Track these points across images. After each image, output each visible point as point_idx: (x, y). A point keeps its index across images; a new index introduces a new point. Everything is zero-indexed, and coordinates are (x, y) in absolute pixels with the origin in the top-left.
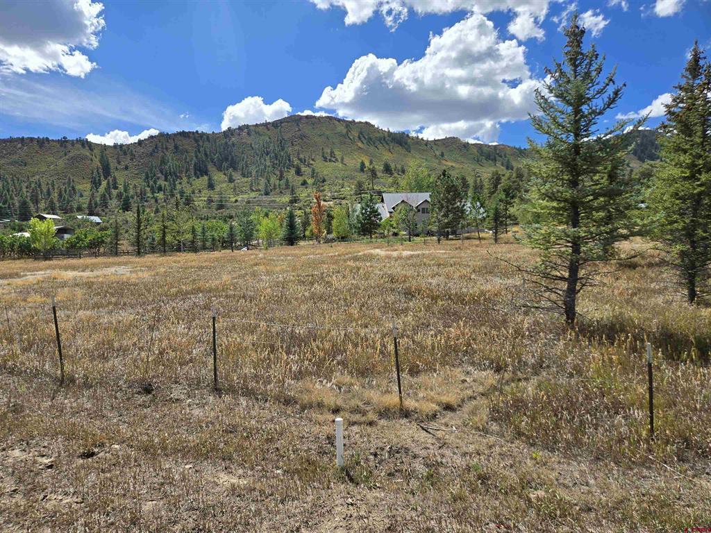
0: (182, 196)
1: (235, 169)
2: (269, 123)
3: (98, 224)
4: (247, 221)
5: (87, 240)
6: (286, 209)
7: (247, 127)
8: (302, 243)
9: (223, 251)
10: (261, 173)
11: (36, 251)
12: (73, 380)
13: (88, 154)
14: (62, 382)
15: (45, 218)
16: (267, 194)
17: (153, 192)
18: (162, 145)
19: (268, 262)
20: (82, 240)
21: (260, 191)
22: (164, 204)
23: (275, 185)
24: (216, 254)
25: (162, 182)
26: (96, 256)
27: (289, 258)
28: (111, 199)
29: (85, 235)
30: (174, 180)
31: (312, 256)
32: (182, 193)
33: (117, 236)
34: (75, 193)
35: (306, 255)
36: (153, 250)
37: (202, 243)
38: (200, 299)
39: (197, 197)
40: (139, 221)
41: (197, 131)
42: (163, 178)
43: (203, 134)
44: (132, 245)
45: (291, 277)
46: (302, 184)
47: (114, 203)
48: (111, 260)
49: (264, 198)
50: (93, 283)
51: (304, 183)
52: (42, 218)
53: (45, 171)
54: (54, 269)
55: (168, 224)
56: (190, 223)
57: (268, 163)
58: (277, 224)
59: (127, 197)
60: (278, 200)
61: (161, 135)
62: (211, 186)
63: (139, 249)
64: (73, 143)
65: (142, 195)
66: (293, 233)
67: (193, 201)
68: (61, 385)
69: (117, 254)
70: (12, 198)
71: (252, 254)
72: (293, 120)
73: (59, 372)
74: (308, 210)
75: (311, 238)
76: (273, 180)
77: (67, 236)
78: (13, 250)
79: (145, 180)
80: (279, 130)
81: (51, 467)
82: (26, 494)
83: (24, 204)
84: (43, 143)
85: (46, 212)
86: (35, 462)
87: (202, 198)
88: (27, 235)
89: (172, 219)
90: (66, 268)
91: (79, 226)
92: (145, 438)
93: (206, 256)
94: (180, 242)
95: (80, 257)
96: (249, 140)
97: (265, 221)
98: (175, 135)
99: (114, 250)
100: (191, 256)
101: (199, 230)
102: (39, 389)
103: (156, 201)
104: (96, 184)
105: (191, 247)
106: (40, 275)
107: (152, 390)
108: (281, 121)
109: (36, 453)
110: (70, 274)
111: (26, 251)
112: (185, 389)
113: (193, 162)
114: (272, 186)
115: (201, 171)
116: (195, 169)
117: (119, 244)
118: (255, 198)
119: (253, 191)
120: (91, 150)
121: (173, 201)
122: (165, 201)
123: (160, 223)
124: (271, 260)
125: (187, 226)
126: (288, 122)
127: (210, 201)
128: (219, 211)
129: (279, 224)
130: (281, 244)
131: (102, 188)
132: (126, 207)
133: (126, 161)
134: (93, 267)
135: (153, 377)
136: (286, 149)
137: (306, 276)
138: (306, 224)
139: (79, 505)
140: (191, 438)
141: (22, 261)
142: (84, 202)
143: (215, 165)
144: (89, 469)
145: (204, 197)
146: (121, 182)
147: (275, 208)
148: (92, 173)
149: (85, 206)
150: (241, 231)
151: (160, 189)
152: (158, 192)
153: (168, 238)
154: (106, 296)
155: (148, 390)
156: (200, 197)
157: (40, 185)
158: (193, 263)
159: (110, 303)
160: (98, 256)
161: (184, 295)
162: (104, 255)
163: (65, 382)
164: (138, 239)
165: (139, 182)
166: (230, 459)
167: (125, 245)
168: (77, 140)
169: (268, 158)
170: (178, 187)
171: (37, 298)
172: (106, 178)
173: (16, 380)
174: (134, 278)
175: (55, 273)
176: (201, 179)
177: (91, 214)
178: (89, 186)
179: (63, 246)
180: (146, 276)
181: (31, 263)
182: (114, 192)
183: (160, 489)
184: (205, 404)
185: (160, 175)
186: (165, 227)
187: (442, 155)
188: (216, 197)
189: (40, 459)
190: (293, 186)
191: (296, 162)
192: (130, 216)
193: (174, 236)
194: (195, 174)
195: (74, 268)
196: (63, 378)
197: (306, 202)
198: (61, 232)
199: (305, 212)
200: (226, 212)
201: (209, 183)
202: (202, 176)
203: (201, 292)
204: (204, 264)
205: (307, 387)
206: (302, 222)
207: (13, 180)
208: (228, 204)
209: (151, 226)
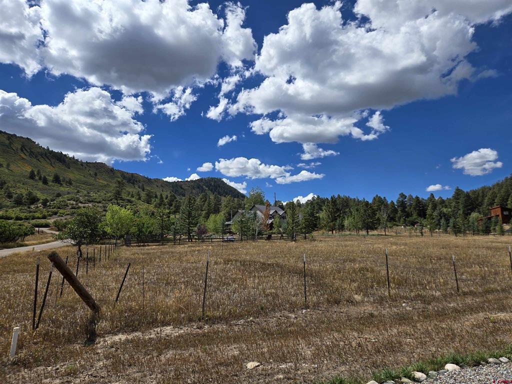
187: (96, 175)
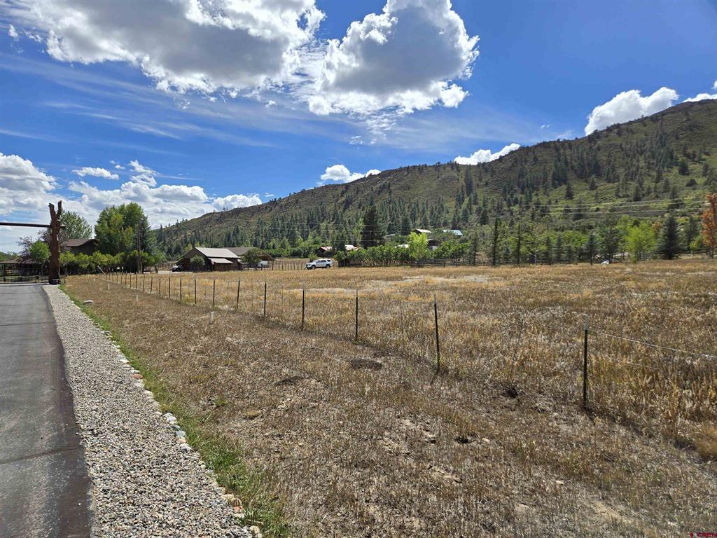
0: (537, 207)
1: (599, 175)
2: (647, 117)
3: (460, 236)
4: (611, 231)
5: (450, 251)
6: (663, 216)
7: (618, 126)
8: (684, 257)
9: (580, 264)
10: (632, 176)
11: (413, 259)
12: (446, 371)
13: (456, 175)
14: (438, 370)
15: (420, 233)
16: (637, 199)
17: (509, 205)
18: (521, 158)
19: (639, 278)
20: (446, 251)
21: (628, 196)
22: (519, 216)
23: (649, 189)
24: (573, 267)
25: (519, 196)
26: (457, 266)
27: (667, 274)
28: (471, 214)
29: (449, 246)
30: (530, 192)
31: (702, 273)
32: (538, 204)
33: (475, 247)
34: (443, 210)
35: (693, 271)
36: (507, 261)
37: (556, 255)
38: (559, 311)
39: (553, 207)
40: (496, 234)
41: (559, 140)
42: (520, 191)
43: (565, 141)
44: (489, 255)
45: (675, 297)
46: (689, 185)
47: (473, 218)
48: (470, 269)
49: (634, 205)
50: (457, 288)
51: (692, 184)
52: (418, 233)
53: (423, 192)
54: (426, 275)
55: (524, 235)
56: (546, 234)
57: (642, 164)
58: (651, 234)
59: (485, 211)
60: (652, 205)
61: (522, 149)
62: (569, 195)
63: (494, 260)
64: (444, 167)
65: (499, 209)
66: (672, 245)
67: (549, 212)
68: (437, 373)
69: (474, 264)
70: (398, 217)
71: (616, 268)
72: (680, 109)
73: (436, 361)
74: (695, 216)
75: (698, 251)
76: (648, 183)
77: (434, 248)
78: (396, 259)
79: (502, 194)
80: (659, 124)
81: (433, 442)
82: (417, 459)
83: (406, 221)
84: (423, 169)
85: (421, 227)
86: (422, 434)
87: (559, 209)
88: (407, 246)
89: (528, 230)
90: (435, 274)
91: (444, 239)
92: (512, 440)
93: (562, 268)
94: (534, 254)
95: (444, 266)
96: (619, 141)
97: (635, 231)
98: (535, 147)
99: (473, 260)
100: (545, 268)
101: (554, 242)
102: (421, 373)
103: (512, 214)
104: (460, 201)
105: (544, 259)
106: (417, 279)
107: (517, 395)
108: (663, 114)
109: (422, 427)
110: (439, 280)
111: (406, 259)
112: (551, 401)
113: (552, 172)
114: (645, 189)
115: (560, 180)
116: (554, 179)
117: (477, 255)
118: (621, 205)
119: (620, 197)
120: (458, 171)
121: (529, 213)
122: (520, 214)
123: (517, 235)
124: (642, 275)
125: (541, 238)
126: (672, 113)
127: (567, 211)
128: (576, 221)
129: (653, 234)
130: (655, 258)
131: (464, 205)
132: (484, 221)
133: (487, 178)
134: (456, 275)
135: (517, 382)
136: (667, 145)
137: (696, 296)
138: (692, 233)
139: (458, 484)
140: (560, 453)
141: (403, 267)
142: (449, 217)
143: (575, 172)
144: (464, 452)
145: (562, 207)
146: (481, 197)
147: (647, 216)
148: (458, 192)
149: (450, 221)
150: (603, 242)
151: (516, 202)
152: (514, 205)
153: (523, 249)
154: (468, 300)
155: (512, 393)
156: (557, 207)
157: (417, 205)
158: (549, 275)
159: (472, 307)
160: (459, 265)
161: (543, 306)
162: (463, 264)
163: (440, 370)
164: (494, 250)
165: (496, 197)
166: (607, 490)
167: (482, 256)
168: (448, 164)
169: (641, 158)
170: (534, 199)
171: (415, 298)
172: (468, 195)
173: (404, 362)
174: (491, 286)
175: (427, 278)
176: (559, 188)
177: (454, 228)
178: (454, 203)
179: (431, 256)
180: (502, 284)
181: (408, 270)
182: (475, 207)
183: (531, 495)
184: (574, 421)
185: (517, 188)
186: (521, 238)
188: (574, 207)
189: (425, 433)
190: (674, 188)
191: (681, 158)
192: (488, 229)
193: (528, 248)
194: (553, 184)
195: (441, 275)
196: (439, 368)
197: (692, 206)
198: (432, 243)
199: (692, 220)
200: (583, 222)
201: (568, 192)
202: (561, 185)
203: (560, 305)
204: (561, 276)
205: (709, 432)
206: (685, 232)
207: (399, 202)
208: (588, 213)
209: (506, 238)
